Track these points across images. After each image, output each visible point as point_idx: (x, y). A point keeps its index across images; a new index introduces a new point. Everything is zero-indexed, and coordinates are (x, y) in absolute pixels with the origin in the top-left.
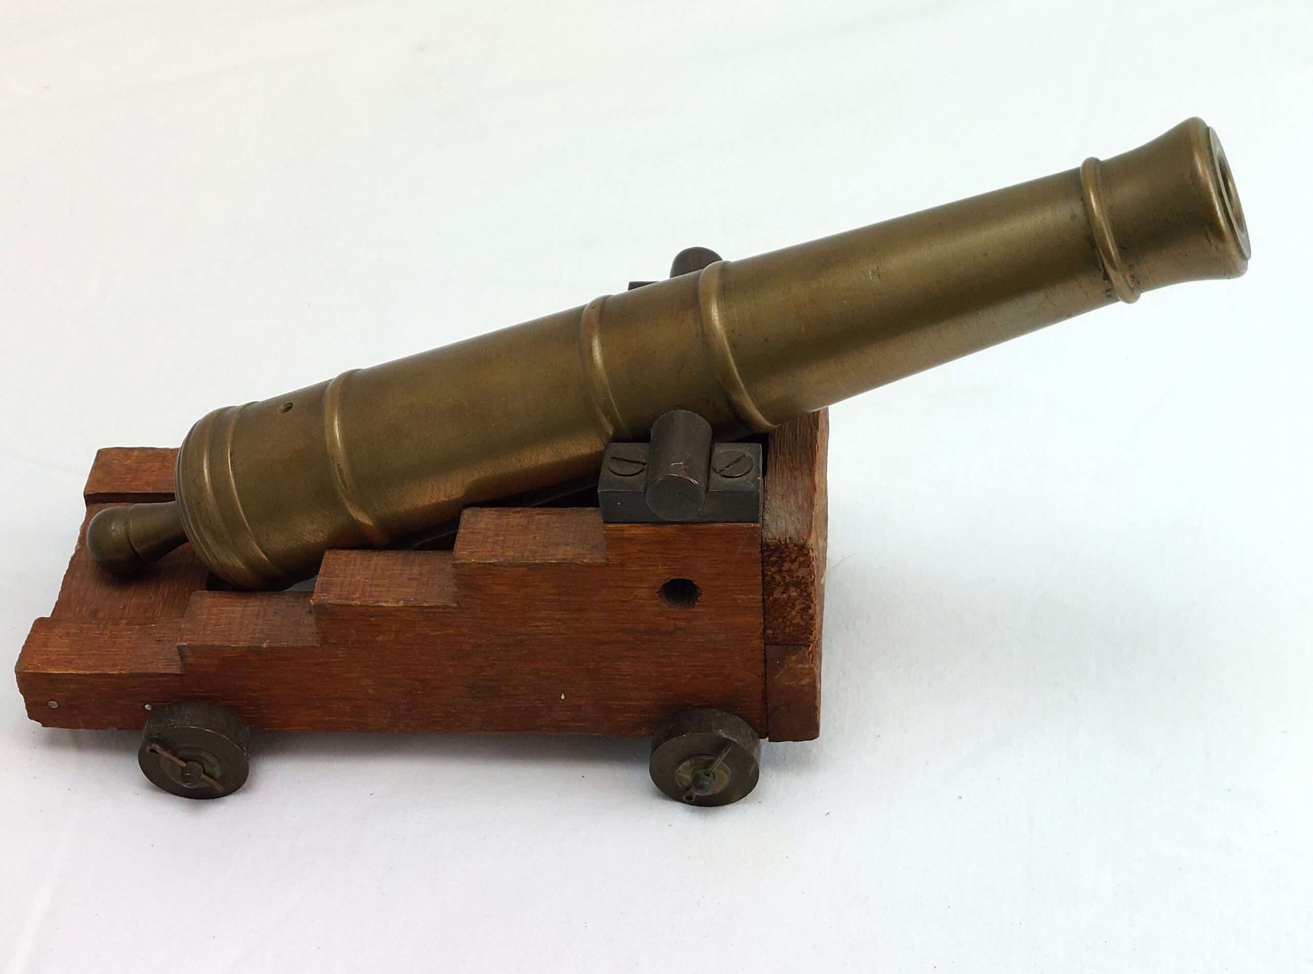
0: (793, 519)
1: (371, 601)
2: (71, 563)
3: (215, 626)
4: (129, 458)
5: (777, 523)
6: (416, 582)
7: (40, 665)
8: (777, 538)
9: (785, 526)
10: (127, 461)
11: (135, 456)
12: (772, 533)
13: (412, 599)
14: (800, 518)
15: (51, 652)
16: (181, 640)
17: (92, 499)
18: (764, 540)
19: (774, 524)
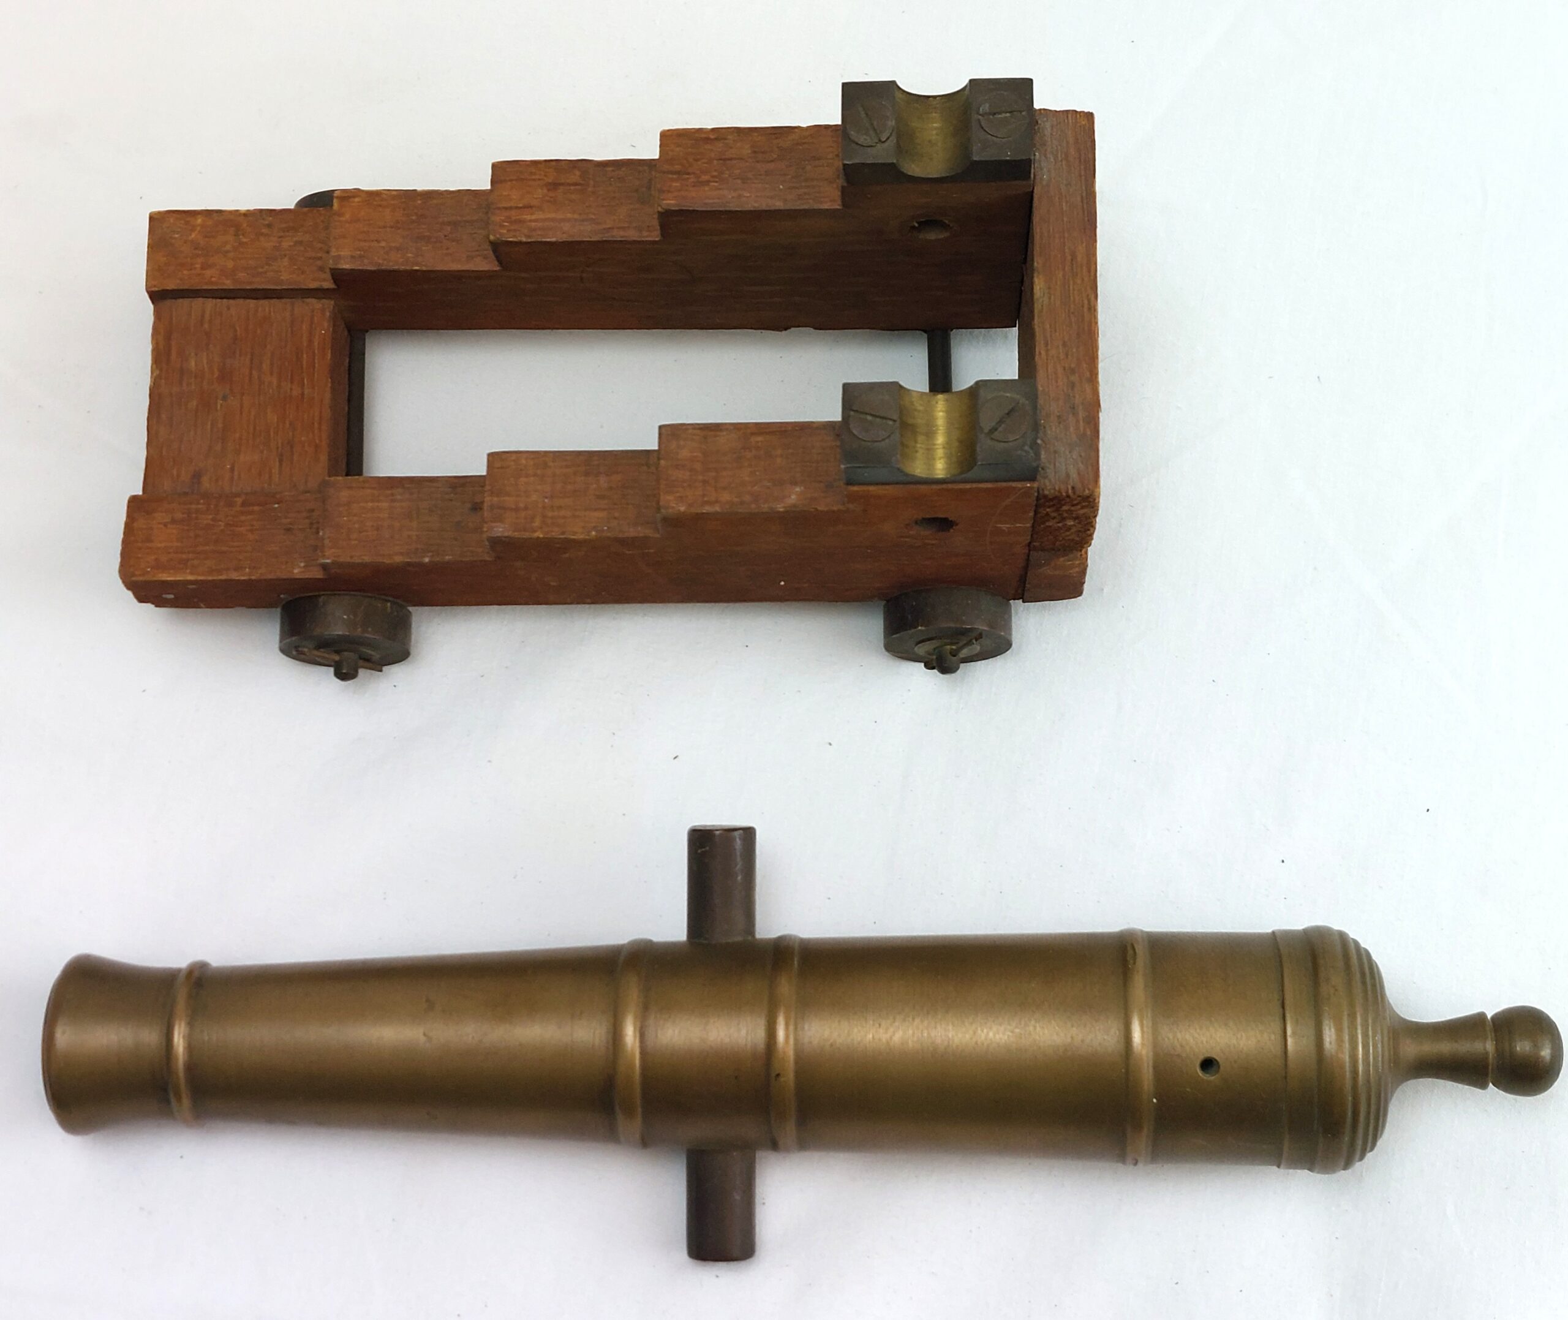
0: (1074, 457)
1: (556, 533)
2: (152, 396)
3: (360, 532)
4: (192, 230)
5: (1055, 464)
6: (607, 501)
7: (149, 570)
8: (1057, 488)
9: (1064, 468)
10: (191, 235)
11: (200, 225)
12: (1050, 481)
13: (607, 527)
14: (1083, 454)
15: (159, 548)
16: (324, 557)
17: (157, 296)
18: (1041, 492)
19: (1052, 466)
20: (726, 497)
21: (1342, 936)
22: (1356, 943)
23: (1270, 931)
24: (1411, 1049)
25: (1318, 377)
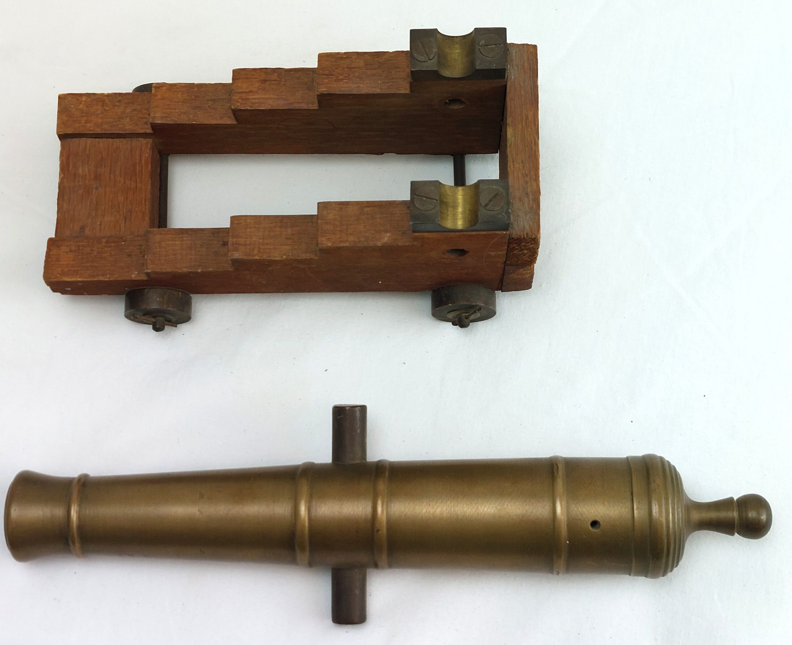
0: (527, 218)
1: (265, 257)
2: (59, 187)
3: (166, 256)
4: (81, 104)
5: (518, 222)
6: (291, 241)
7: (58, 275)
8: (519, 234)
9: (522, 224)
10: (80, 106)
11: (84, 101)
12: (515, 230)
13: (291, 254)
14: (532, 217)
15: (63, 265)
16: (147, 269)
17: (62, 137)
18: (511, 236)
19: (516, 223)
20: (351, 238)
21: (662, 459)
22: (668, 462)
23: (625, 456)
24: (696, 516)
25: (650, 179)
